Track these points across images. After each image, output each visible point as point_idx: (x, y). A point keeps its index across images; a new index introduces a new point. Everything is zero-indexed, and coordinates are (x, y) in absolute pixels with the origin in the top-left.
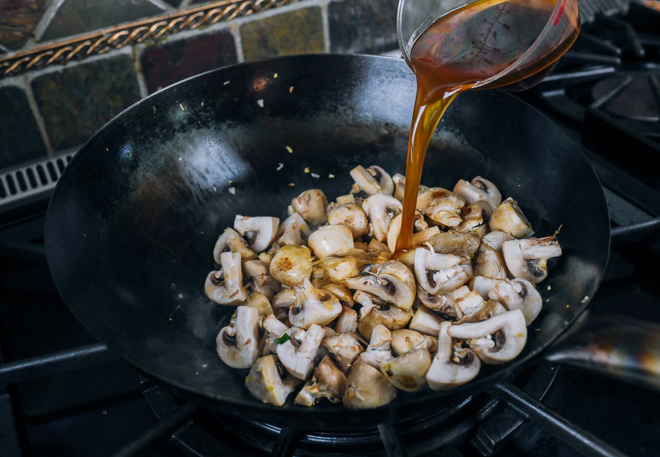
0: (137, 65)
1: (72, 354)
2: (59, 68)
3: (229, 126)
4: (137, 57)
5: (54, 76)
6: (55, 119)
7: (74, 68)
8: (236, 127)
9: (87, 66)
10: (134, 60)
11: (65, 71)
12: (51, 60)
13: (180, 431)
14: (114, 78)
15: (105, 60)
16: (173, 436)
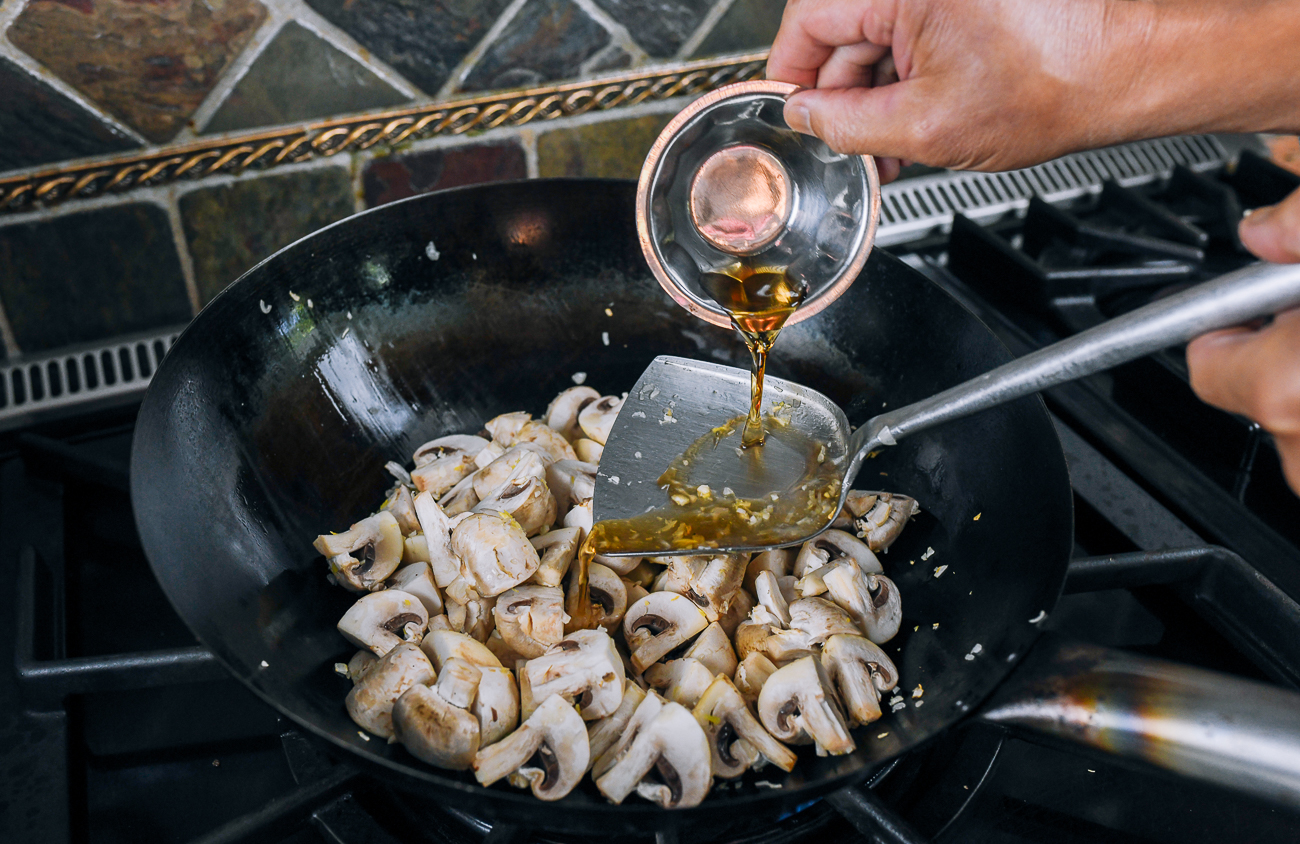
0: (357, 186)
1: (175, 658)
2: (228, 180)
3: (415, 300)
4: (359, 173)
5: (217, 192)
6: (211, 263)
7: (252, 182)
8: (426, 302)
9: (272, 180)
10: (352, 178)
11: (237, 185)
12: (216, 166)
13: (327, 809)
14: (316, 203)
15: (305, 173)
16: (315, 816)
